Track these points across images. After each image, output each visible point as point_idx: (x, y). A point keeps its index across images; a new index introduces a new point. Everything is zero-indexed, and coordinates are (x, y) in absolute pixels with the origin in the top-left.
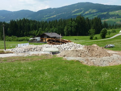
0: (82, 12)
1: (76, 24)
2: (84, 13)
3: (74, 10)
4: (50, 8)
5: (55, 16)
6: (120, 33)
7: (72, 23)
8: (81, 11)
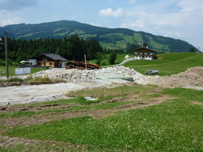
0: (67, 33)
1: (72, 45)
2: (69, 33)
3: (56, 29)
4: (24, 24)
5: (31, 35)
6: (125, 59)
7: (66, 44)
8: (65, 31)
